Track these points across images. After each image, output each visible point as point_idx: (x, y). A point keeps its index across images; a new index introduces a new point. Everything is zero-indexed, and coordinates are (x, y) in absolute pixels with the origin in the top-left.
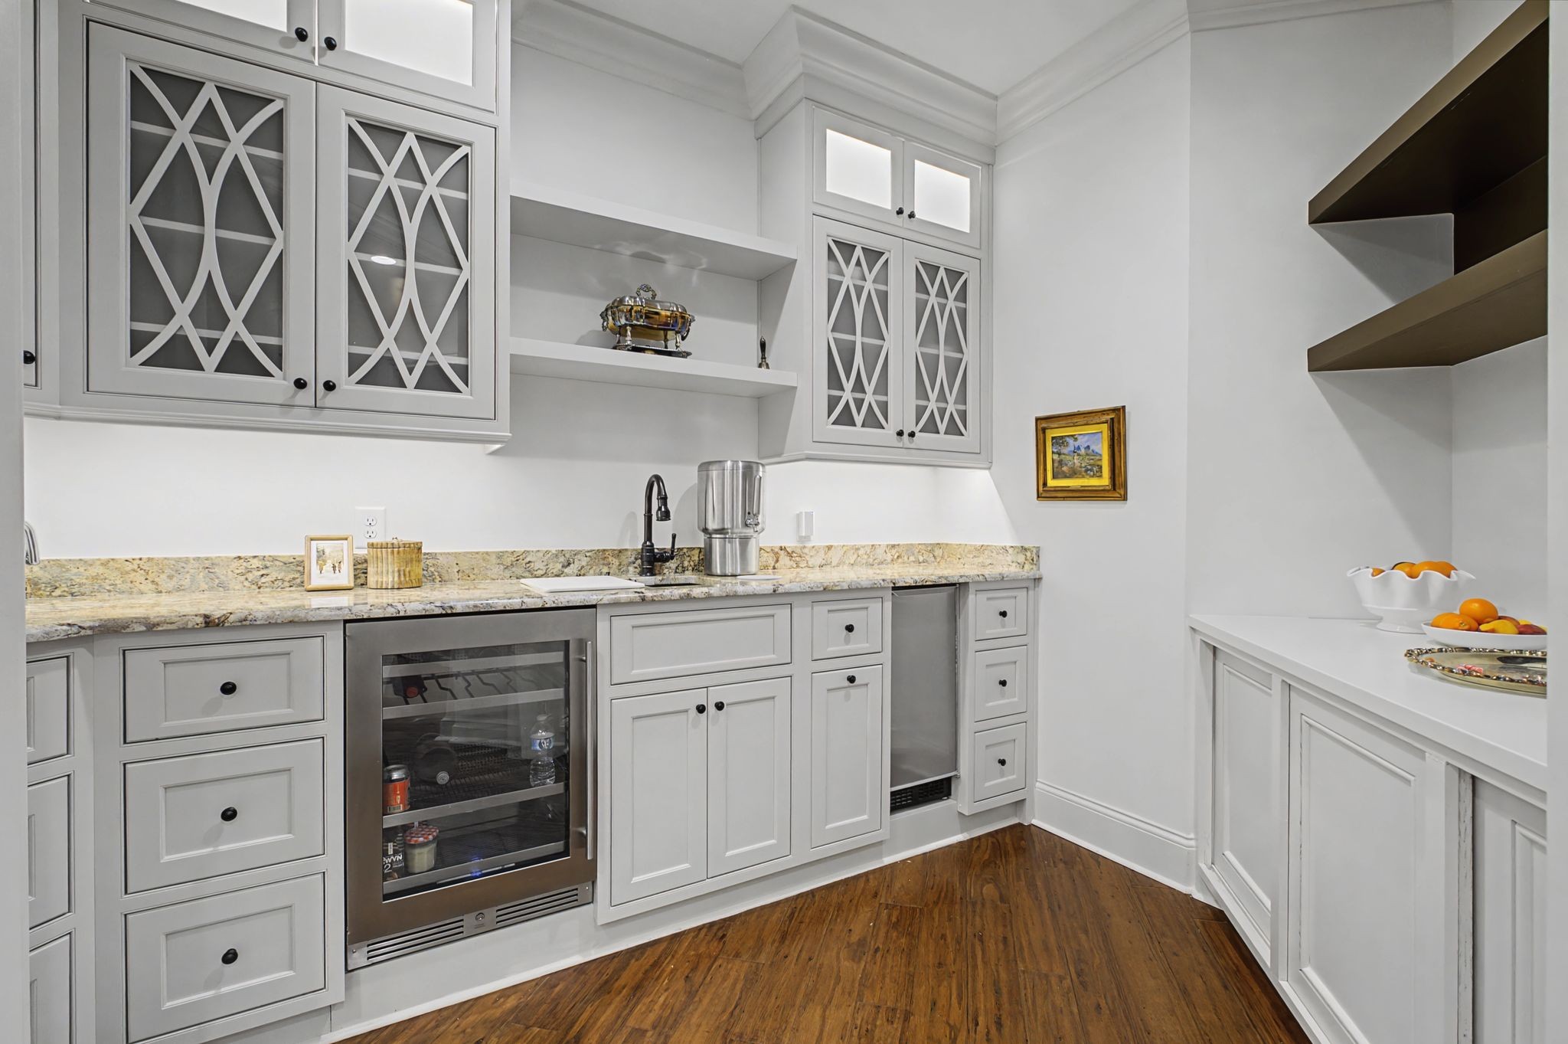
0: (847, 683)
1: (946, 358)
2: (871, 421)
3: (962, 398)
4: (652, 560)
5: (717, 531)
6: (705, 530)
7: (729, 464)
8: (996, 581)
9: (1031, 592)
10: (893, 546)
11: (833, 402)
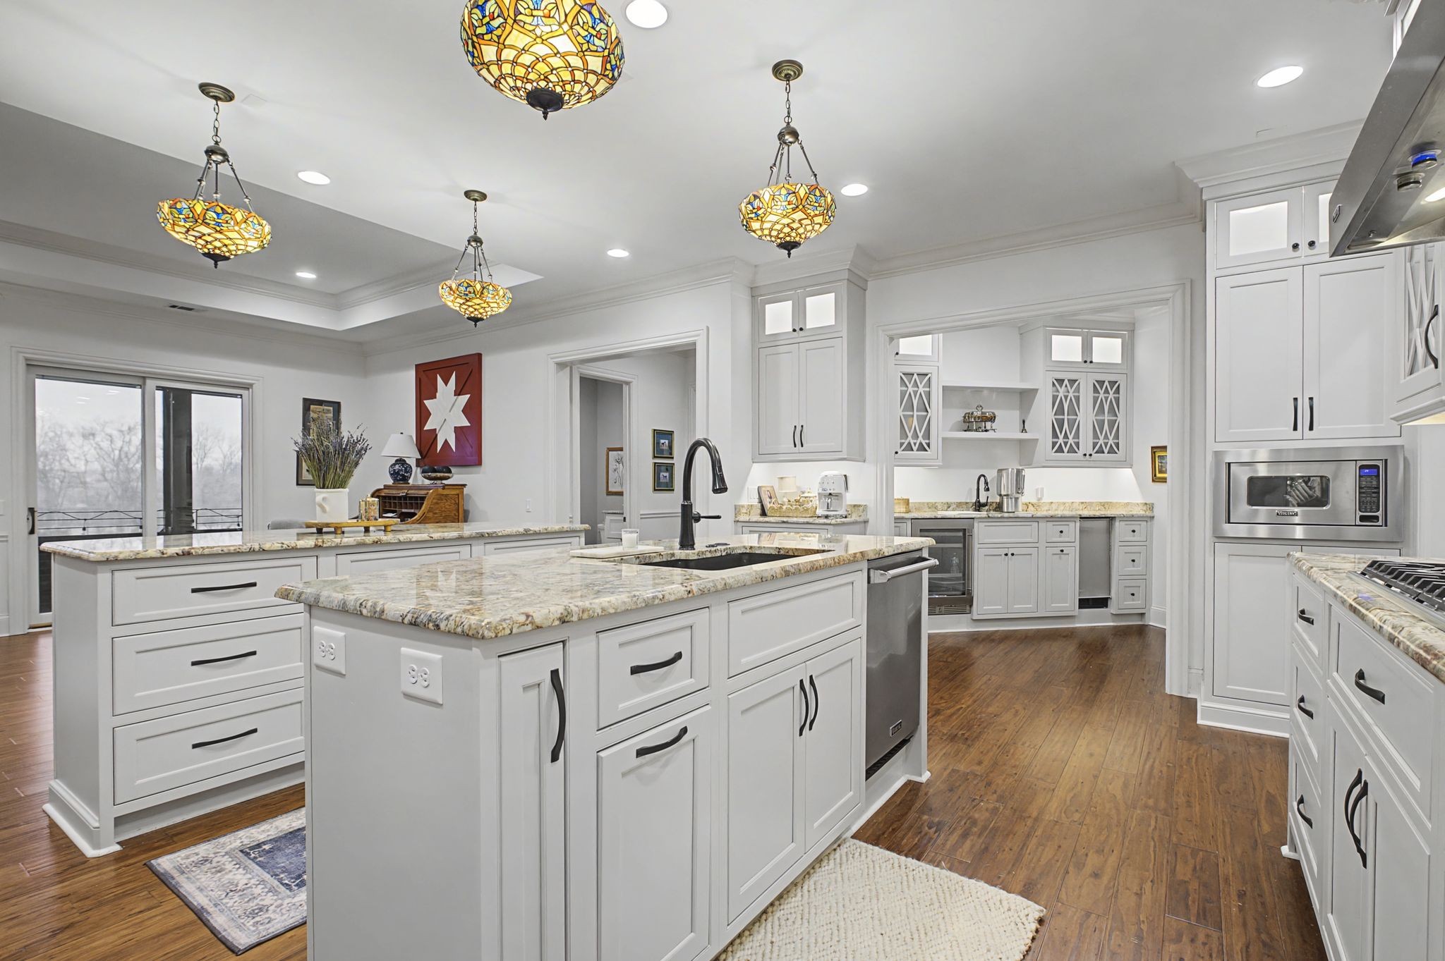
0: (1060, 552)
1: (1108, 420)
2: (1071, 450)
3: (1117, 436)
4: (979, 506)
5: (1005, 495)
6: (1000, 495)
7: (1010, 470)
8: (1130, 517)
9: (1149, 523)
10: (1082, 503)
11: (1054, 444)
